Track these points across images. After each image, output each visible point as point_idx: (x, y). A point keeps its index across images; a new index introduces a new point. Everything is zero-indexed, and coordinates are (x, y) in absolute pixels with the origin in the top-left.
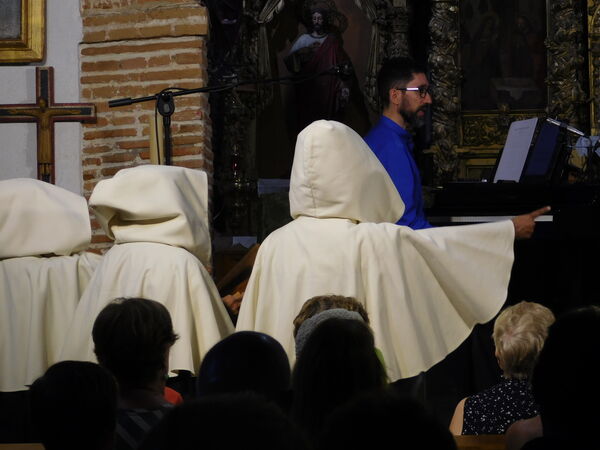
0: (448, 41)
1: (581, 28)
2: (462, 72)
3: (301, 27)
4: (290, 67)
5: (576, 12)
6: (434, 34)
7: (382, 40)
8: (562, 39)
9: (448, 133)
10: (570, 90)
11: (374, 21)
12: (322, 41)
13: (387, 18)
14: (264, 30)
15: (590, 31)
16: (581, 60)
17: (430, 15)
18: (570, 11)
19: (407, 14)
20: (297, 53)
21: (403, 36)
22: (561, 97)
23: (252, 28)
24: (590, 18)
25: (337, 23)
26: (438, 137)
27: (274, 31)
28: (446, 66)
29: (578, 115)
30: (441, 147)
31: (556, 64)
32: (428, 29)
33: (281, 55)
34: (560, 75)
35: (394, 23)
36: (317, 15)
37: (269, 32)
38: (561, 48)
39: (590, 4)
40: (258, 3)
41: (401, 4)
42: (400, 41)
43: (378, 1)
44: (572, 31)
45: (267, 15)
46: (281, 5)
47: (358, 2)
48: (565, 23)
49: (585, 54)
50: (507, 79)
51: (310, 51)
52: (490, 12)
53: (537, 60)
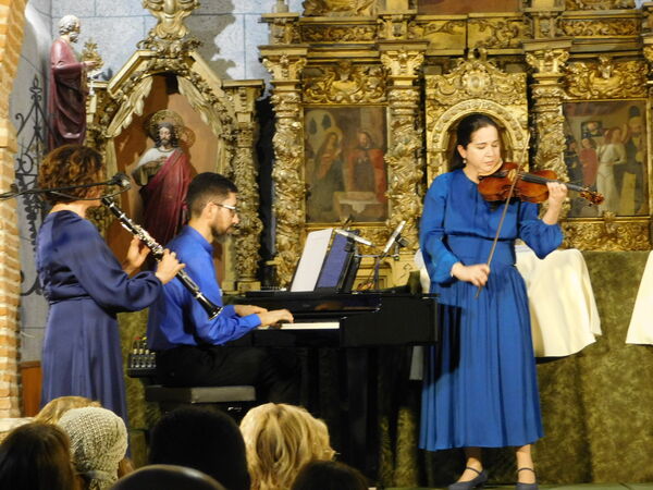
0: (291, 156)
1: (419, 144)
2: (307, 186)
3: (149, 141)
4: (138, 181)
5: (416, 129)
6: (277, 149)
7: (228, 155)
8: (402, 154)
9: (292, 245)
10: (409, 203)
11: (220, 136)
12: (169, 155)
13: (233, 133)
14: (111, 144)
15: (429, 145)
16: (420, 174)
17: (273, 131)
18: (410, 127)
19: (252, 129)
20: (144, 168)
21: (248, 150)
22: (400, 210)
23: (100, 142)
24: (428, 133)
25: (184, 137)
26: (282, 249)
27: (123, 145)
28: (289, 181)
30: (284, 258)
31: (396, 179)
32: (272, 144)
33: (129, 169)
34: (399, 190)
35: (239, 137)
36: (164, 129)
37: (117, 146)
38: (400, 163)
39: (429, 120)
40: (106, 118)
41: (245, 119)
42: (245, 156)
43: (223, 116)
44: (411, 146)
45: (115, 129)
46: (128, 120)
47: (204, 118)
48: (405, 139)
49: (424, 168)
50: (349, 193)
51: (157, 165)
52: (333, 128)
53: (378, 175)
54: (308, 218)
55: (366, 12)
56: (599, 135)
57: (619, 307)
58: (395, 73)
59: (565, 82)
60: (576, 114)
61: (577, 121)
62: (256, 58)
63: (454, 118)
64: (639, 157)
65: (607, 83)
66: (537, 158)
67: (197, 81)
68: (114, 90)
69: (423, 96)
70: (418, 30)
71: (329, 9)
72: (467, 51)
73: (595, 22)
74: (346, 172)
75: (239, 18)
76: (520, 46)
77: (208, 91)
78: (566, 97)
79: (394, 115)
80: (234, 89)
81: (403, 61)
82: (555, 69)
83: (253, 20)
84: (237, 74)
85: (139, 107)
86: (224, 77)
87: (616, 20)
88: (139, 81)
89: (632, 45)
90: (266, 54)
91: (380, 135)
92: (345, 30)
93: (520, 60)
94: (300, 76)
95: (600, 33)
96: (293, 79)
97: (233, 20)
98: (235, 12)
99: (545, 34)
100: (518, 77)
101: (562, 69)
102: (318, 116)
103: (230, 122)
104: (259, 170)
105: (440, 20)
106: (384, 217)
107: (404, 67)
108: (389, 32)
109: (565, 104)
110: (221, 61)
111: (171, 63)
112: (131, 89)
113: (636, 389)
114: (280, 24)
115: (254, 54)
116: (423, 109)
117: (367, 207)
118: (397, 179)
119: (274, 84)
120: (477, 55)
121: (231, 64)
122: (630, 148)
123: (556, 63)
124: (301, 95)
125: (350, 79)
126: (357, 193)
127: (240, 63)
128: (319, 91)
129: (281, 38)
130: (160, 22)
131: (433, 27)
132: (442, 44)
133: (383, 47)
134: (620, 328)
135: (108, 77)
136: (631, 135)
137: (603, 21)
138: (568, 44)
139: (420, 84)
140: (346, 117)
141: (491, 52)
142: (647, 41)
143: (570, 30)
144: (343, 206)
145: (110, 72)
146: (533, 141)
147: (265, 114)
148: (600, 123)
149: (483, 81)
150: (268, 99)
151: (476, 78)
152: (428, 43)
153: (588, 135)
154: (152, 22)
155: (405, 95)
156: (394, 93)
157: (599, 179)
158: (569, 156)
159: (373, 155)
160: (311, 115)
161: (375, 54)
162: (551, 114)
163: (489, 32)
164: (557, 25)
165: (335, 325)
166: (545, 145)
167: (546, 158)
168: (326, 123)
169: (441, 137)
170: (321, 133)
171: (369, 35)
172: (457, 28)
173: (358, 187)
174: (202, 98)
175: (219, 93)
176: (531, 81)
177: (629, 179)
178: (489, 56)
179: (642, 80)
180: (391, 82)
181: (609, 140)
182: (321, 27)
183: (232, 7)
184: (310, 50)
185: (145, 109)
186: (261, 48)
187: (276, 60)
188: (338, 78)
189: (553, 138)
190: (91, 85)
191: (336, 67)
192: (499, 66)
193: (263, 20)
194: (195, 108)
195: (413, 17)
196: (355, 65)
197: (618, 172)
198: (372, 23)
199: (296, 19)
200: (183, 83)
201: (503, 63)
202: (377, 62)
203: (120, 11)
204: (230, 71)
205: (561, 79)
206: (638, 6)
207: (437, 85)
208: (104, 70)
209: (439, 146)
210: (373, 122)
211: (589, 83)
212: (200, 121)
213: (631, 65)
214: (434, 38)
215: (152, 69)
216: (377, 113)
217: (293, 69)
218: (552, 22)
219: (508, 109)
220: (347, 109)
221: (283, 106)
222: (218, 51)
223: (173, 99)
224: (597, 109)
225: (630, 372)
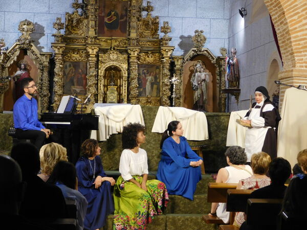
0: (59, 75)
1: (96, 73)
3: (18, 69)
5: (96, 69)
6: (55, 73)
7: (41, 74)
8: (91, 76)
9: (58, 100)
10: (93, 90)
11: (39, 68)
12: (24, 73)
13: (43, 67)
14: (7, 69)
15: (99, 74)
16: (96, 82)
17: (54, 67)
18: (94, 68)
19: (48, 67)
20: (16, 76)
22: (90, 92)
23: (3, 68)
24: (99, 70)
25: (28, 68)
26: (55, 101)
28: (58, 82)
29: (95, 97)
30: (56, 104)
32: (54, 71)
34: (90, 86)
35: (44, 69)
36: (23, 65)
37: (9, 69)
38: (91, 78)
39: (99, 67)
40: (6, 61)
41: (46, 64)
42: (46, 74)
43: (40, 62)
44: (94, 74)
45: (8, 65)
46: (12, 62)
47: (34, 63)
48: (92, 72)
49: (97, 80)
50: (76, 86)
51: (20, 75)
52: (72, 68)
53: (84, 81)
54: (63, 93)
55: (83, 35)
56: (147, 74)
57: (150, 122)
58: (90, 53)
59: (138, 58)
60: (142, 67)
61: (141, 69)
62: (50, 46)
63: (107, 67)
64: (158, 80)
65: (150, 59)
66: (130, 79)
67: (33, 52)
68: (8, 53)
69: (98, 60)
70: (98, 41)
71: (72, 34)
72: (111, 48)
73: (147, 42)
74: (75, 80)
75: (46, 35)
76: (126, 47)
77: (36, 55)
78: (139, 62)
79: (89, 65)
80: (44, 55)
81: (93, 49)
82: (136, 54)
83: (50, 35)
84: (45, 50)
85: (15, 58)
86: (41, 51)
87: (153, 42)
88: (16, 51)
89: (158, 49)
90: (53, 45)
91: (85, 70)
92: (77, 40)
93: (126, 51)
94: (63, 52)
95: (149, 45)
96: (61, 53)
97: (44, 35)
98: (45, 33)
99: (134, 44)
100: (125, 56)
101: (138, 54)
102: (68, 64)
103: (42, 64)
104: (50, 78)
105: (104, 38)
106: (86, 94)
107: (93, 51)
108: (89, 41)
109: (138, 64)
110: (40, 47)
111: (25, 46)
112: (13, 53)
113: (154, 145)
114: (58, 37)
115: (50, 45)
116: (98, 63)
117: (81, 91)
118: (89, 83)
119: (55, 54)
120: (114, 49)
121: (43, 48)
122: (156, 78)
123: (136, 53)
124: (63, 57)
125: (77, 54)
126: (78, 87)
127: (46, 48)
128: (68, 57)
129: (58, 41)
130: (23, 34)
131: (102, 40)
132: (104, 45)
133: (87, 45)
134: (150, 127)
135: (7, 49)
136: (156, 74)
137: (150, 42)
138: (140, 48)
139: (97, 56)
140: (76, 65)
141: (118, 48)
142: (162, 48)
143: (140, 44)
144: (74, 90)
145: (8, 48)
146: (129, 74)
147: (52, 62)
148: (148, 70)
149: (115, 57)
150: (53, 58)
151: (114, 56)
152: (100, 45)
153: (145, 74)
154: (21, 34)
155: (93, 59)
156: (90, 59)
157: (147, 86)
158: (139, 79)
159: (83, 76)
160: (66, 63)
161: (85, 47)
162: (134, 67)
163: (118, 43)
164: (137, 42)
165: (69, 123)
166: (132, 75)
167: (132, 79)
168: (70, 66)
169: (103, 72)
170: (68, 69)
171: (83, 42)
172: (108, 41)
173: (79, 84)
174: (34, 57)
175: (39, 56)
176: (129, 57)
177: (155, 86)
178: (117, 50)
179: (160, 59)
180: (89, 55)
181: (150, 75)
182: (70, 39)
183: (44, 31)
184: (66, 45)
185: (17, 59)
186: (52, 43)
187: (56, 47)
188: (74, 53)
189: (134, 73)
190: (2, 51)
191: (74, 50)
192: (120, 53)
193: (53, 35)
194: (32, 60)
195: (96, 37)
196: (79, 50)
197: (152, 84)
198: (84, 38)
199: (63, 36)
200: (29, 52)
201: (121, 52)
202: (85, 49)
203: (11, 31)
204: (43, 50)
205: (137, 57)
206: (160, 38)
207: (103, 57)
208: (6, 47)
209: (102, 74)
210: (83, 66)
211: (145, 59)
212: (33, 63)
213: (157, 54)
214: (102, 43)
215: (20, 48)
216: (85, 64)
217: (61, 50)
218: (136, 41)
219: (122, 65)
220: (76, 62)
221: (57, 60)
222: (39, 44)
223: (25, 57)
224: (147, 66)
225: (152, 140)
